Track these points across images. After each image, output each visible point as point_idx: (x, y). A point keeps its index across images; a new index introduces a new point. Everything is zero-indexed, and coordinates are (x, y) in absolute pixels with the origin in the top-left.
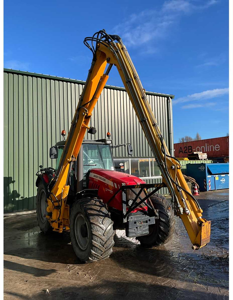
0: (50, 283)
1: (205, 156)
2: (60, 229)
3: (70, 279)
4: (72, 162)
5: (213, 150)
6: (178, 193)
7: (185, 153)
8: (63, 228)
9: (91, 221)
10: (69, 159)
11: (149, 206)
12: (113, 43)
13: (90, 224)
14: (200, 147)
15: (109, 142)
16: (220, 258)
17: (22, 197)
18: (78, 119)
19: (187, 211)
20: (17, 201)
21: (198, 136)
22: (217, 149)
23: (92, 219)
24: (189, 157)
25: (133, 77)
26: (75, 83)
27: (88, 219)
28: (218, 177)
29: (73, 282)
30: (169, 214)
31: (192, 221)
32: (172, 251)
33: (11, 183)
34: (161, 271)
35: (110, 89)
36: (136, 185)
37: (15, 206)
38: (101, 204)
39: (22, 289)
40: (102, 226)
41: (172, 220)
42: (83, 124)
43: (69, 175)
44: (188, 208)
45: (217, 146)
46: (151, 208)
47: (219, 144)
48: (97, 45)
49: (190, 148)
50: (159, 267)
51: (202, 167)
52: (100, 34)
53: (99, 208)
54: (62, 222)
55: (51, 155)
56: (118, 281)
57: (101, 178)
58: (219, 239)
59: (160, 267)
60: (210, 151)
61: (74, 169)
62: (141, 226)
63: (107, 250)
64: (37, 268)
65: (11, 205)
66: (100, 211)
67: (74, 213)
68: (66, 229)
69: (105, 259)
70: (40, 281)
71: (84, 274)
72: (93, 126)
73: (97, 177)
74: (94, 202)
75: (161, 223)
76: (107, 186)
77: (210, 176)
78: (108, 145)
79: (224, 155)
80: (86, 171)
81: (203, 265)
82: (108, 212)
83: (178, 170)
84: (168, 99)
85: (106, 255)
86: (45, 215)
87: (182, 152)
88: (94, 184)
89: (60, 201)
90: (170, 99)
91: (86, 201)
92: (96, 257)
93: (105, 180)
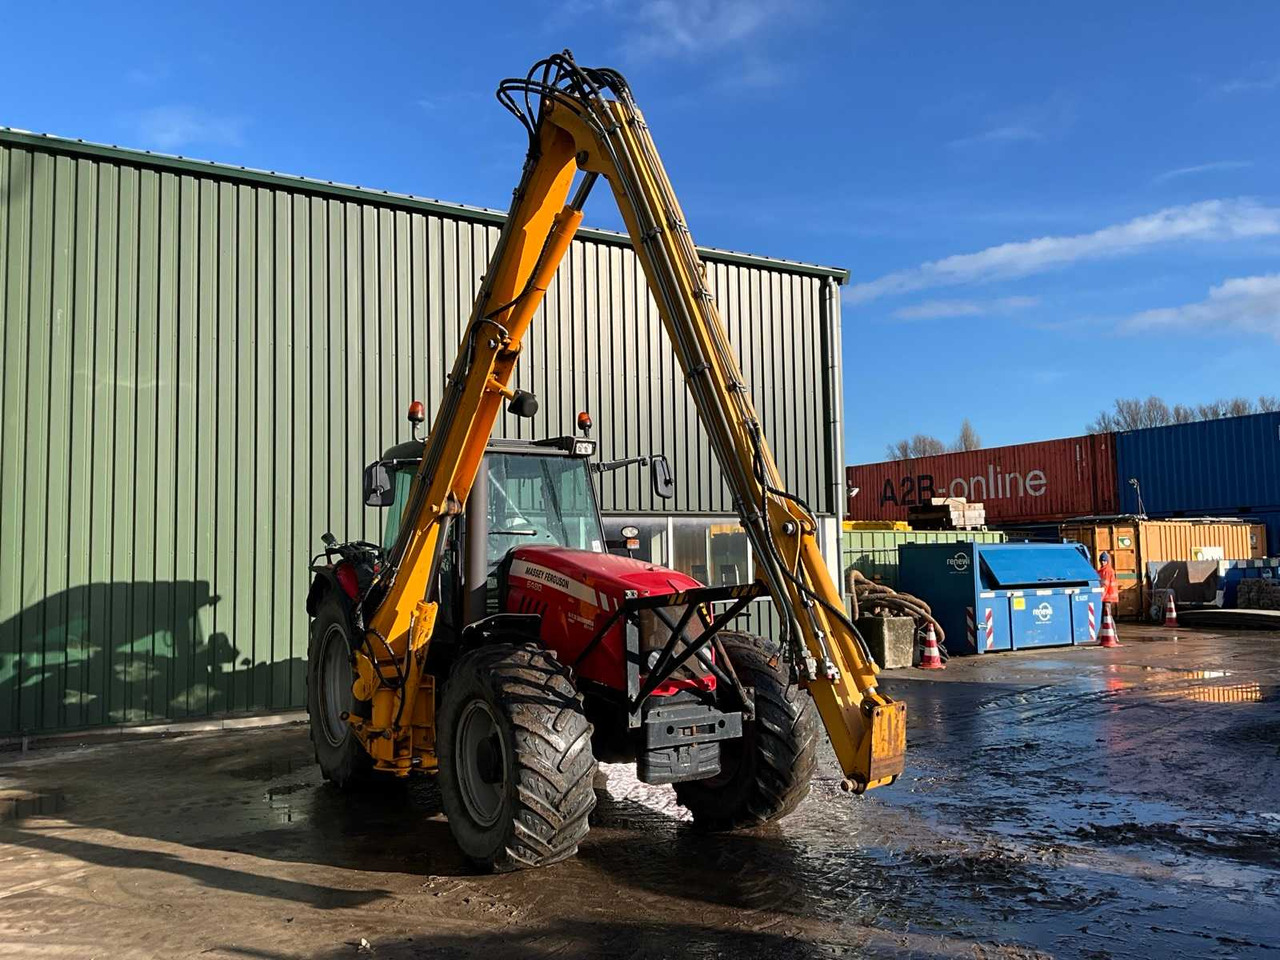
0: (371, 925)
1: (977, 514)
2: (400, 764)
3: (441, 917)
4: (449, 519)
5: (1017, 493)
6: (802, 613)
7: (904, 502)
8: (411, 759)
9: (517, 720)
10: (439, 505)
11: (721, 673)
12: (598, 100)
13: (512, 732)
14: (964, 479)
15: (583, 449)
16: (969, 861)
17: (246, 662)
18: (472, 361)
19: (830, 668)
20: (228, 673)
21: (966, 437)
22: (1036, 488)
23: (518, 713)
24: (913, 517)
25: (664, 222)
26: (456, 218)
27: (505, 714)
28: (1023, 600)
29: (449, 924)
30: (794, 708)
31: (845, 701)
32: (806, 840)
33: (204, 604)
34: (757, 895)
35: (597, 241)
36: (671, 595)
37: (219, 693)
38: (555, 666)
39: (277, 939)
40: (553, 738)
41: (805, 728)
42: (488, 381)
43: (436, 568)
44: (833, 660)
45: (1036, 477)
46: (728, 680)
47: (1043, 470)
48: (543, 103)
49: (926, 483)
50: (749, 884)
51: (960, 557)
52: (554, 68)
53: (544, 677)
54: (406, 739)
55: (368, 492)
56: (605, 920)
57: (551, 578)
58: (980, 807)
59: (753, 883)
60: (1008, 496)
61: (452, 545)
62: (691, 745)
63: (571, 824)
64: (322, 885)
65: (203, 690)
66: (546, 688)
67: (453, 697)
68: (421, 762)
69: (563, 856)
70: (336, 921)
71: (489, 902)
72: (525, 387)
73: (538, 574)
74: (527, 657)
75: (764, 737)
76: (576, 605)
77: (991, 594)
78: (580, 461)
79: (1062, 512)
80: (498, 555)
81: (904, 880)
82: (574, 692)
83: (806, 536)
84: (824, 285)
85: (566, 844)
86: (343, 713)
87: (893, 498)
88: (528, 600)
89: (401, 661)
90: (834, 285)
91: (497, 654)
92: (531, 849)
93: (566, 585)
